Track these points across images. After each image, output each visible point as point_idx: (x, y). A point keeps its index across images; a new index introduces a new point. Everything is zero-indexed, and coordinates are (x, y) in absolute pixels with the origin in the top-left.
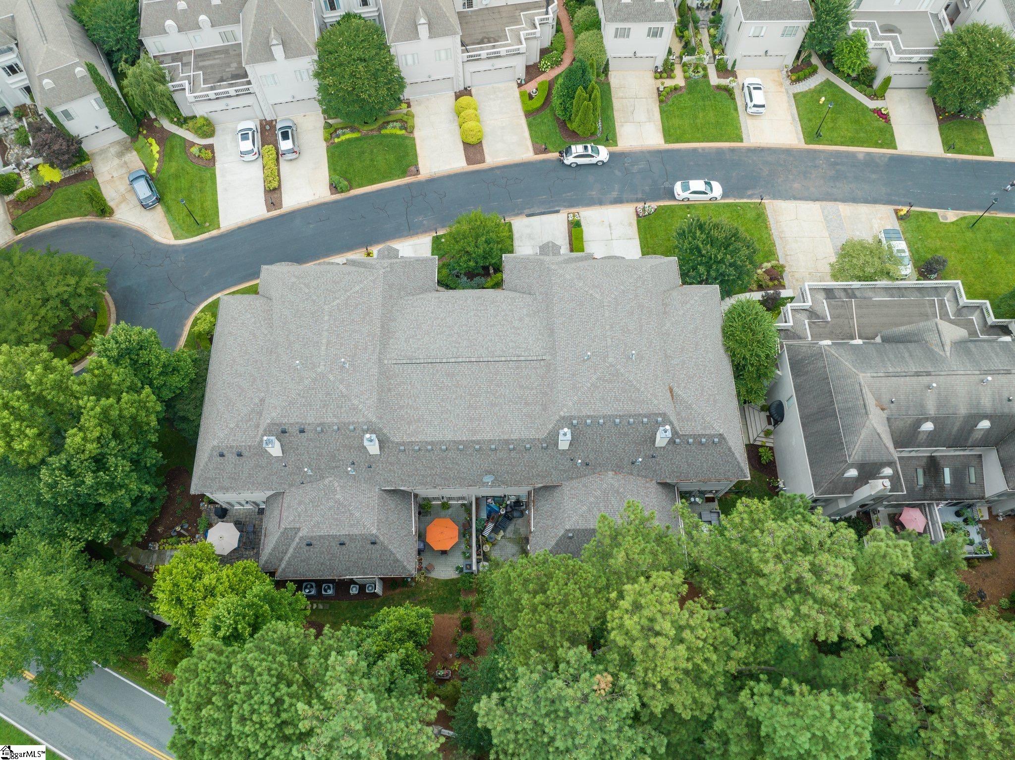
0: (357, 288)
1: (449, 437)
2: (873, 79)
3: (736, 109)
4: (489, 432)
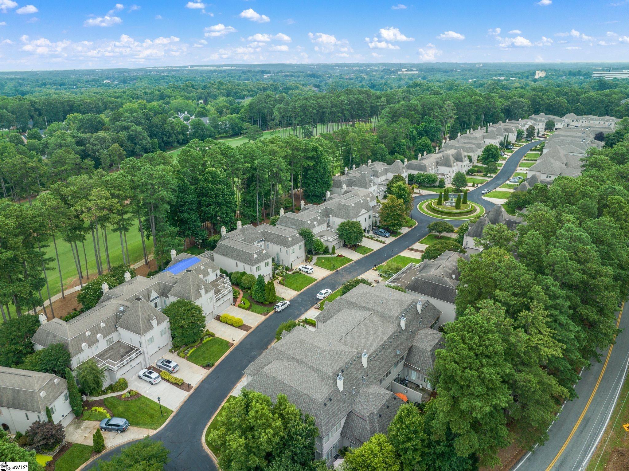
2: (329, 249)
3: (305, 275)
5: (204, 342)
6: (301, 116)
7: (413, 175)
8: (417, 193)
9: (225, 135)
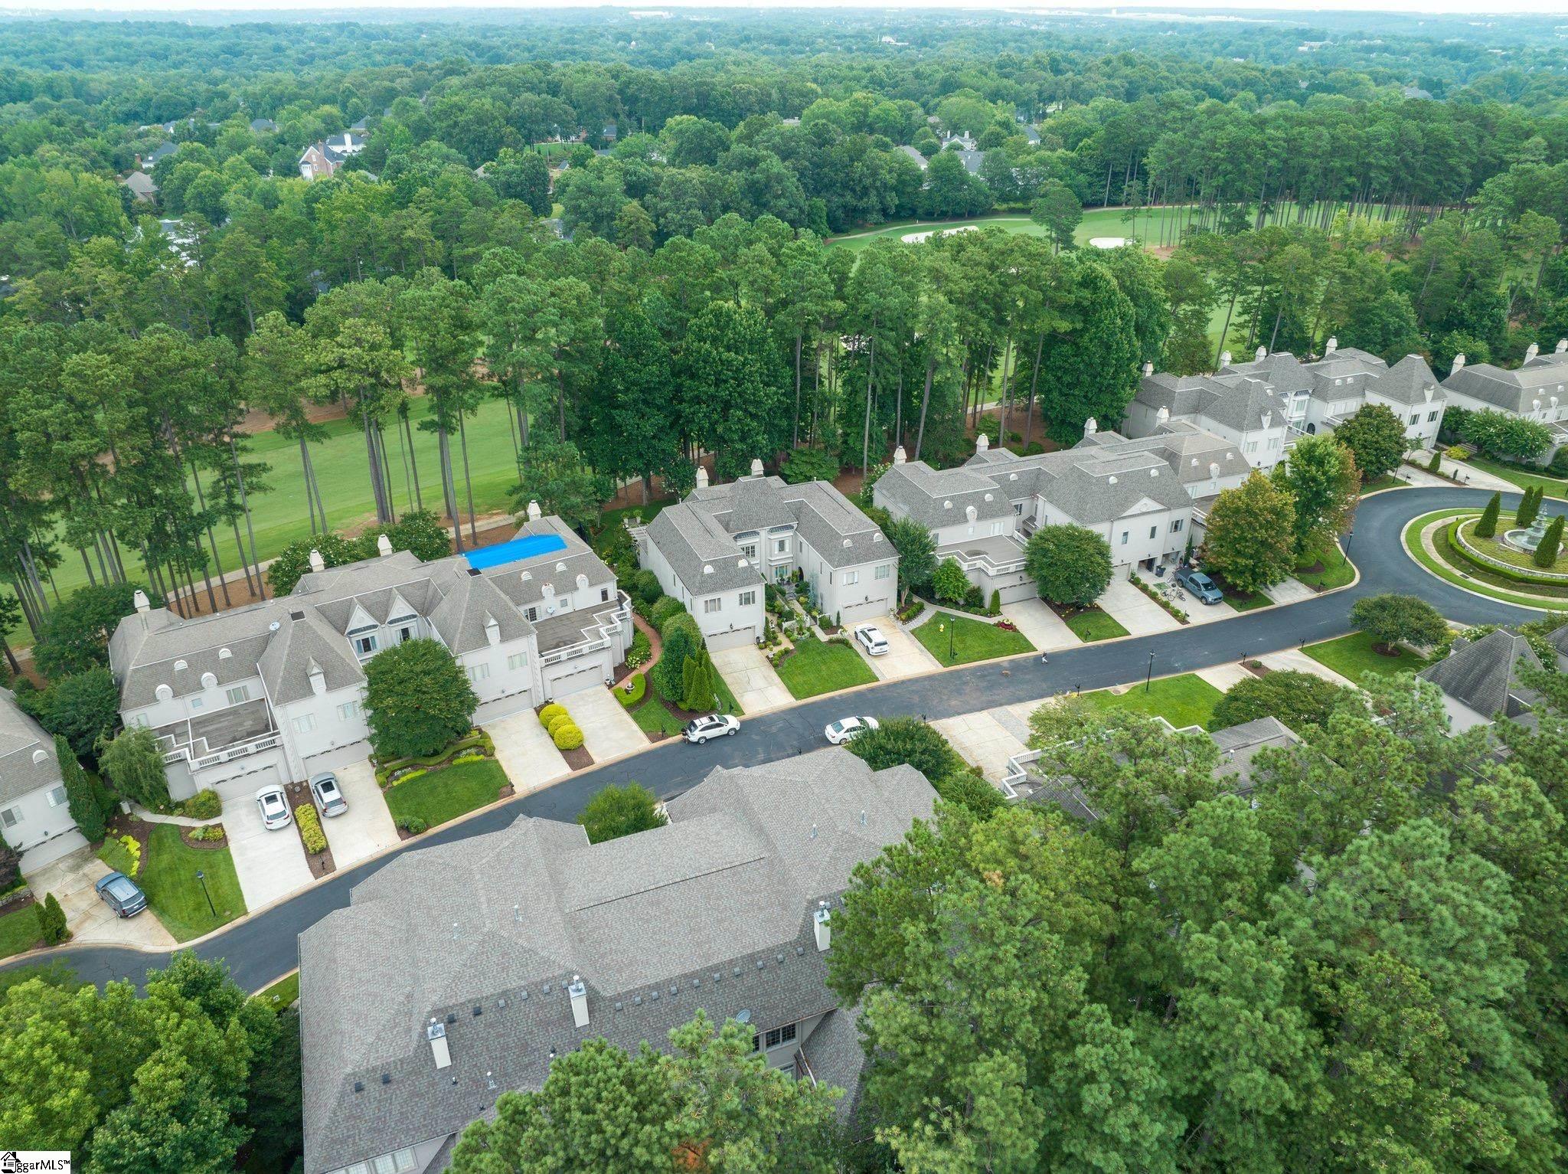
0: (506, 843)
1: (678, 971)
2: (982, 599)
3: (858, 655)
4: (725, 951)
5: (455, 762)
6: (1226, 173)
7: (1468, 413)
8: (1446, 478)
9: (1020, 205)
